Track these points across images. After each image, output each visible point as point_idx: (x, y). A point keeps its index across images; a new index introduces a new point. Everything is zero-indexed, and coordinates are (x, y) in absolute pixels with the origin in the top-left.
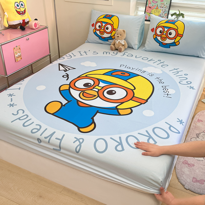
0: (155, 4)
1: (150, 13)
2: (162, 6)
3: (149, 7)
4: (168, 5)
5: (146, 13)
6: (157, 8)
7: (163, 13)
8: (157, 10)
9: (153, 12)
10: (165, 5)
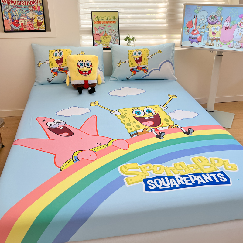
0: (102, 31)
1: (99, 41)
2: (111, 31)
3: (97, 34)
4: (117, 30)
5: (95, 41)
6: (105, 34)
7: (114, 39)
8: (106, 36)
9: (102, 39)
10: (113, 31)
